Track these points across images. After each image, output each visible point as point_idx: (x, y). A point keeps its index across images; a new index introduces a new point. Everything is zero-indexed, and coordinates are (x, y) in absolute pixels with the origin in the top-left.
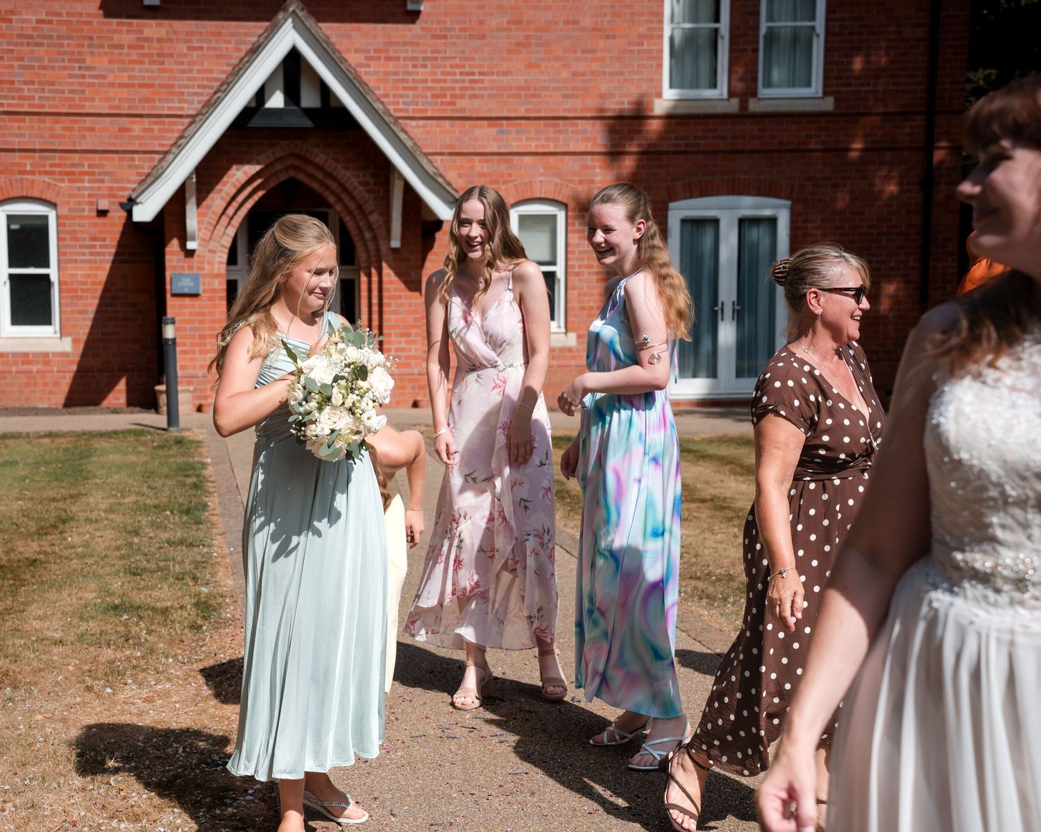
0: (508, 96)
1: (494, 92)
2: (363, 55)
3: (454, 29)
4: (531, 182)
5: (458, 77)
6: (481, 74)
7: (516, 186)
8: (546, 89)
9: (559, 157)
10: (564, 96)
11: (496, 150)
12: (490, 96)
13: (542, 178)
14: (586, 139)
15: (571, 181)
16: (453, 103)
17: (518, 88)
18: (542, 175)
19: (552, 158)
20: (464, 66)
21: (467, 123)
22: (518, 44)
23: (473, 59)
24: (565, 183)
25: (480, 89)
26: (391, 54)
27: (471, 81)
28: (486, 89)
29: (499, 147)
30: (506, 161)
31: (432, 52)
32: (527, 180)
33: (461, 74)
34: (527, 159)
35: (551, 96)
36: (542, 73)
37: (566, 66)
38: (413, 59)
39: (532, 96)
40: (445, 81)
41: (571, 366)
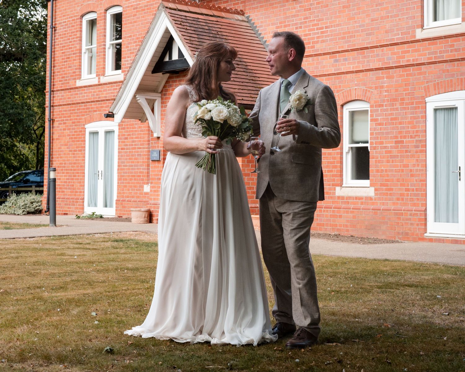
0: (339, 39)
1: (333, 37)
2: (275, 26)
3: (314, 4)
4: (350, 90)
5: (316, 31)
6: (326, 27)
7: (343, 93)
8: (358, 31)
9: (365, 73)
10: (367, 34)
11: (333, 72)
12: (331, 40)
13: (356, 87)
14: (379, 60)
15: (371, 88)
16: (313, 47)
17: (344, 33)
18: (356, 85)
19: (361, 74)
20: (318, 25)
21: (320, 57)
22: (344, 7)
23: (323, 20)
24: (368, 89)
25: (326, 36)
26: (287, 23)
27: (322, 33)
28: (328, 36)
29: (335, 70)
30: (338, 78)
31: (304, 19)
32: (349, 89)
33: (317, 29)
34: (349, 75)
35: (360, 35)
36: (356, 22)
37: (368, 16)
38: (296, 24)
39: (351, 37)
40: (310, 35)
41: (369, 209)
